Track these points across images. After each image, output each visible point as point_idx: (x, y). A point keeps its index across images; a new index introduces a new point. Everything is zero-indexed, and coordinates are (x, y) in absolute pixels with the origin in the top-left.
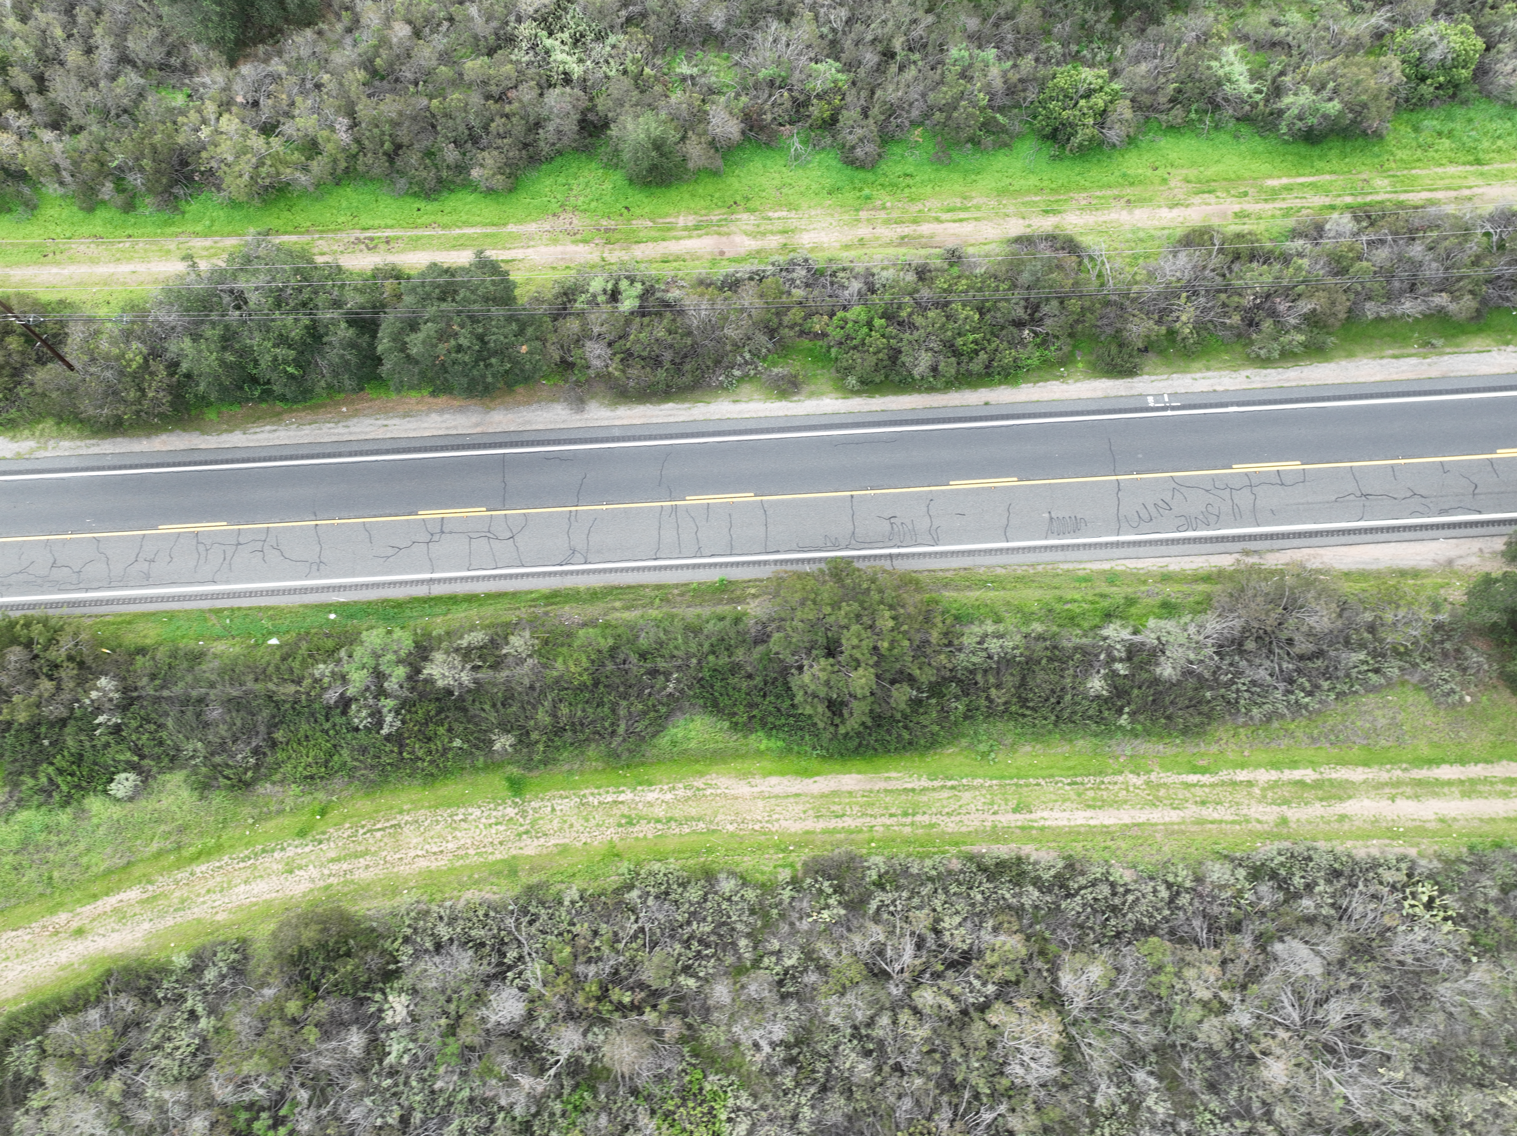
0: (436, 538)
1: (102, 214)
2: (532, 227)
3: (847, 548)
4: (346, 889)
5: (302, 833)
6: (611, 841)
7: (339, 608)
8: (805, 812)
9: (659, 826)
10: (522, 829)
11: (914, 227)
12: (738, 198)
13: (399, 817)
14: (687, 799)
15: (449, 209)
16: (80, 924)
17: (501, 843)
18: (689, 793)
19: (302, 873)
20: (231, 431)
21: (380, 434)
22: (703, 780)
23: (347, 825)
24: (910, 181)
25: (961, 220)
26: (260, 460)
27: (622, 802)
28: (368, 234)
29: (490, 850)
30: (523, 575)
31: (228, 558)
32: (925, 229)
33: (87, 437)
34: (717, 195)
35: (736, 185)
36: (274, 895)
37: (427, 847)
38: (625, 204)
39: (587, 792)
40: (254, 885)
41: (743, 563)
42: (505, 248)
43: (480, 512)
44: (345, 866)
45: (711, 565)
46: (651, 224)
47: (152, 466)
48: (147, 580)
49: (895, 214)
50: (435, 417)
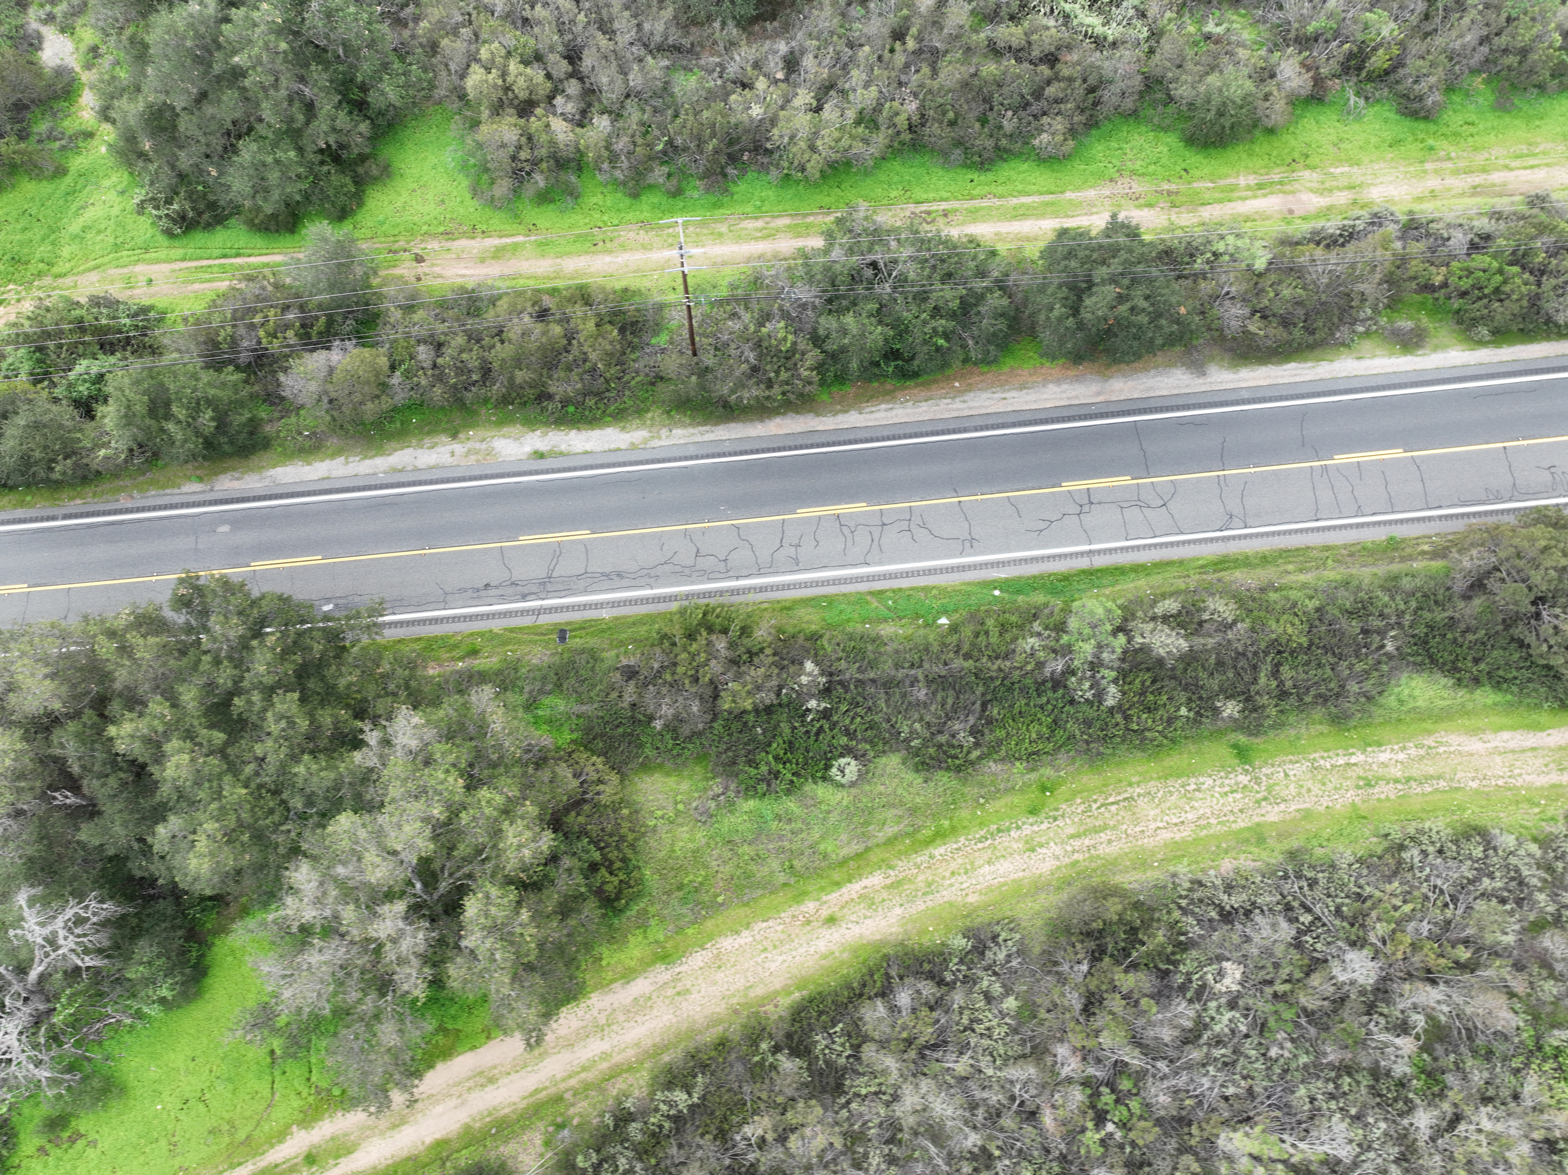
0: (1086, 508)
1: (649, 199)
2: (1091, 193)
3: (1510, 500)
4: (1093, 865)
5: (1033, 811)
6: (1353, 803)
7: (1004, 585)
8: (1546, 765)
9: (1400, 787)
10: (1259, 796)
11: (1484, 176)
12: (1296, 155)
13: (1130, 790)
14: (1422, 758)
15: (1003, 179)
16: (829, 912)
17: (1241, 811)
18: (1422, 752)
19: (1044, 850)
20: (846, 412)
21: (1000, 407)
22: (1432, 738)
23: (1079, 801)
24: (1472, 130)
25: (1532, 167)
26: (883, 439)
27: (1355, 764)
28: (924, 207)
29: (1232, 818)
30: (1184, 542)
31: (876, 540)
32: (1496, 177)
33: (700, 424)
34: (1275, 153)
35: (1293, 142)
36: (1021, 874)
37: (1166, 818)
38: (1184, 165)
39: (1316, 755)
40: (998, 865)
41: (1408, 520)
42: (1068, 216)
43: (1125, 481)
44: (1087, 842)
45: (1374, 524)
46: (1211, 185)
47: (774, 450)
48: (796, 565)
49: (1462, 164)
50: (1052, 388)
